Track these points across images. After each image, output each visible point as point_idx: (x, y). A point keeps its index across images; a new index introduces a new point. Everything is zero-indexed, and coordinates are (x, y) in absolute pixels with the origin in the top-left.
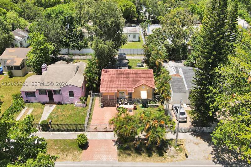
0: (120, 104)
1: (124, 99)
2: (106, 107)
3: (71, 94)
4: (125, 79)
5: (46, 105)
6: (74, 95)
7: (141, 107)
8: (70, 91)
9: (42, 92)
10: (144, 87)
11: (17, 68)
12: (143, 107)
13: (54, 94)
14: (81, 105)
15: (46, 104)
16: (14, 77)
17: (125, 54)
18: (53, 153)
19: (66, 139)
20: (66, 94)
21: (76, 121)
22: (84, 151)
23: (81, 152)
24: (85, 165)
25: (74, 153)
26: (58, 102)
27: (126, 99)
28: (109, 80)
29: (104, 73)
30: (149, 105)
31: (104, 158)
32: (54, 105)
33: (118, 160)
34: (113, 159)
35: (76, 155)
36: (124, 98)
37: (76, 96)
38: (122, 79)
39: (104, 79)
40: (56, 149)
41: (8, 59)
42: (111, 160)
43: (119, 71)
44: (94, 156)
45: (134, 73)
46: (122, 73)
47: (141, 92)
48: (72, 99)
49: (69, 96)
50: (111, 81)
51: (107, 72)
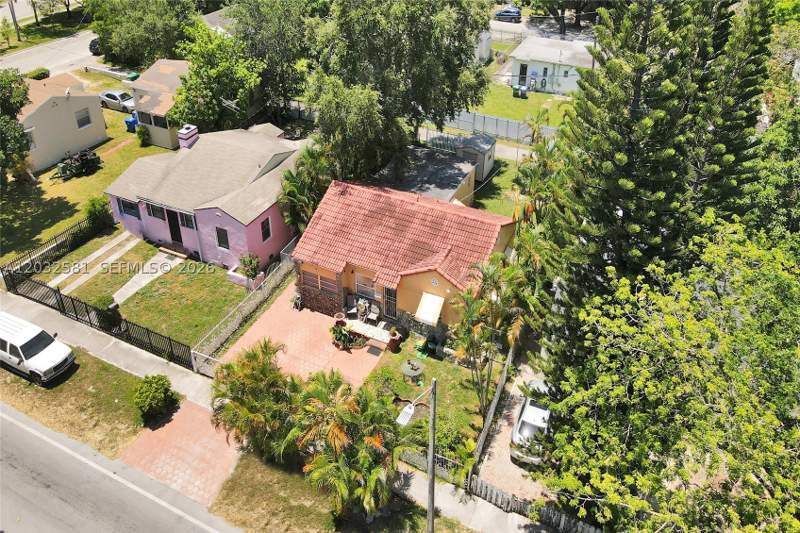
0: (353, 316)
1: (370, 304)
2: (312, 310)
3: (223, 238)
4: (389, 233)
5: (161, 251)
6: (230, 245)
7: (420, 350)
8: (218, 226)
9: (155, 211)
10: (434, 280)
11: (160, 122)
12: (424, 350)
13: (183, 225)
14: (242, 280)
15: (161, 248)
16: (152, 147)
17: (491, 141)
18: (73, 402)
19: (131, 375)
20: (209, 234)
21: (197, 326)
22: (148, 430)
23: (135, 432)
24: (115, 477)
25: (120, 426)
26: (192, 250)
27: (378, 303)
28: (339, 222)
29: (335, 195)
30: (446, 349)
31: (180, 481)
32: (180, 257)
33: (209, 505)
34: (202, 492)
35: (116, 435)
36: (371, 301)
37: (234, 249)
38: (378, 230)
39: (323, 218)
40: (87, 394)
41: (146, 93)
42: (192, 497)
43: (382, 200)
44: (157, 461)
45: (429, 218)
46: (389, 209)
47: (425, 294)
48: (223, 252)
49: (217, 243)
50: (342, 231)
51: (343, 193)
